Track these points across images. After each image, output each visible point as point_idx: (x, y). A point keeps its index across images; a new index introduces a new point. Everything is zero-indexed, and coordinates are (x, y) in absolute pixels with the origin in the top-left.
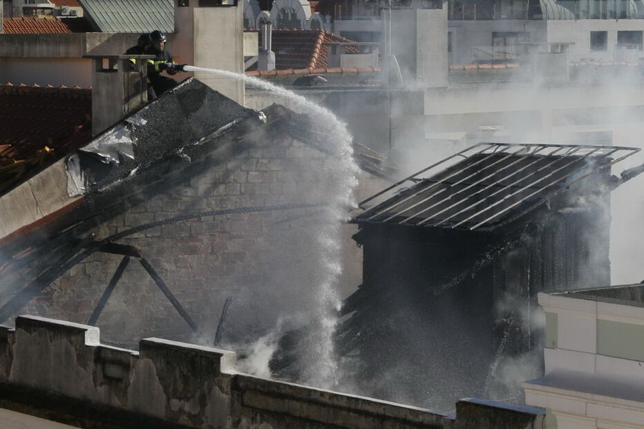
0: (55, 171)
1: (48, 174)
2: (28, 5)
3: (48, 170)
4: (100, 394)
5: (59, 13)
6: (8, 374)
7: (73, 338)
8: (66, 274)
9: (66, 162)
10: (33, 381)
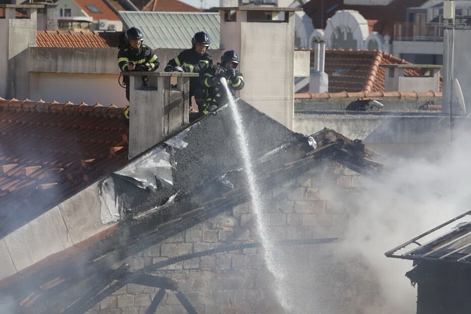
0: (87, 195)
1: (80, 199)
2: (64, 18)
3: (81, 194)
5: (97, 27)
8: (97, 307)
9: (100, 186)
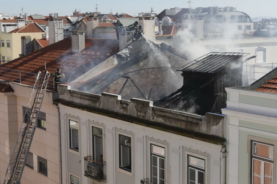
0: (111, 58)
1: (109, 59)
2: (104, 20)
3: (109, 58)
4: (121, 111)
5: (112, 21)
6: (100, 106)
7: (115, 98)
8: (113, 83)
9: (113, 57)
10: (106, 108)
